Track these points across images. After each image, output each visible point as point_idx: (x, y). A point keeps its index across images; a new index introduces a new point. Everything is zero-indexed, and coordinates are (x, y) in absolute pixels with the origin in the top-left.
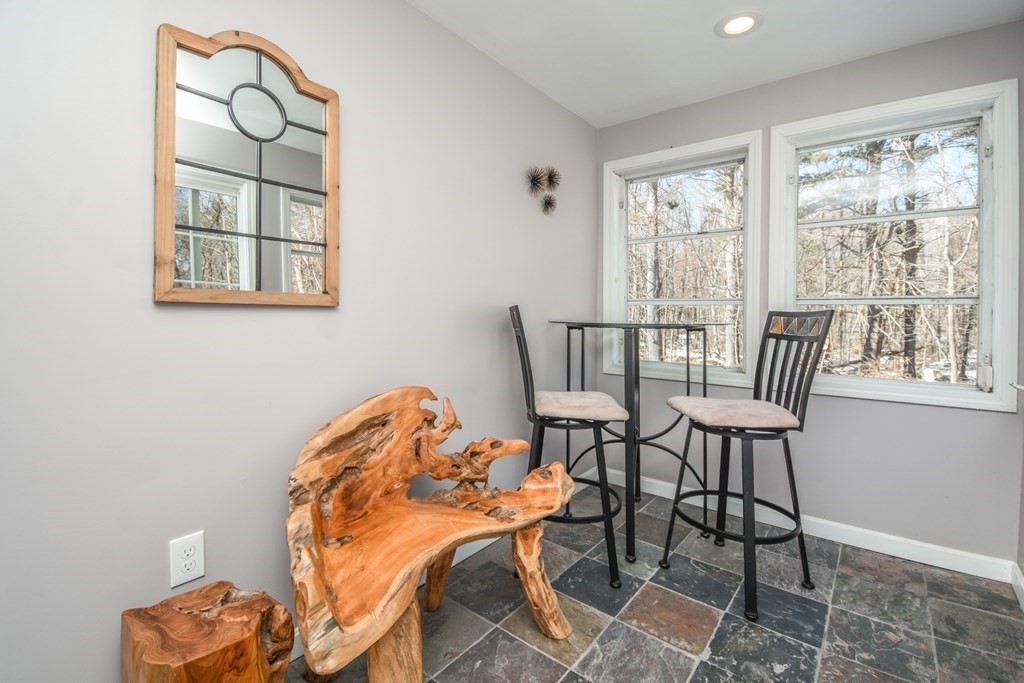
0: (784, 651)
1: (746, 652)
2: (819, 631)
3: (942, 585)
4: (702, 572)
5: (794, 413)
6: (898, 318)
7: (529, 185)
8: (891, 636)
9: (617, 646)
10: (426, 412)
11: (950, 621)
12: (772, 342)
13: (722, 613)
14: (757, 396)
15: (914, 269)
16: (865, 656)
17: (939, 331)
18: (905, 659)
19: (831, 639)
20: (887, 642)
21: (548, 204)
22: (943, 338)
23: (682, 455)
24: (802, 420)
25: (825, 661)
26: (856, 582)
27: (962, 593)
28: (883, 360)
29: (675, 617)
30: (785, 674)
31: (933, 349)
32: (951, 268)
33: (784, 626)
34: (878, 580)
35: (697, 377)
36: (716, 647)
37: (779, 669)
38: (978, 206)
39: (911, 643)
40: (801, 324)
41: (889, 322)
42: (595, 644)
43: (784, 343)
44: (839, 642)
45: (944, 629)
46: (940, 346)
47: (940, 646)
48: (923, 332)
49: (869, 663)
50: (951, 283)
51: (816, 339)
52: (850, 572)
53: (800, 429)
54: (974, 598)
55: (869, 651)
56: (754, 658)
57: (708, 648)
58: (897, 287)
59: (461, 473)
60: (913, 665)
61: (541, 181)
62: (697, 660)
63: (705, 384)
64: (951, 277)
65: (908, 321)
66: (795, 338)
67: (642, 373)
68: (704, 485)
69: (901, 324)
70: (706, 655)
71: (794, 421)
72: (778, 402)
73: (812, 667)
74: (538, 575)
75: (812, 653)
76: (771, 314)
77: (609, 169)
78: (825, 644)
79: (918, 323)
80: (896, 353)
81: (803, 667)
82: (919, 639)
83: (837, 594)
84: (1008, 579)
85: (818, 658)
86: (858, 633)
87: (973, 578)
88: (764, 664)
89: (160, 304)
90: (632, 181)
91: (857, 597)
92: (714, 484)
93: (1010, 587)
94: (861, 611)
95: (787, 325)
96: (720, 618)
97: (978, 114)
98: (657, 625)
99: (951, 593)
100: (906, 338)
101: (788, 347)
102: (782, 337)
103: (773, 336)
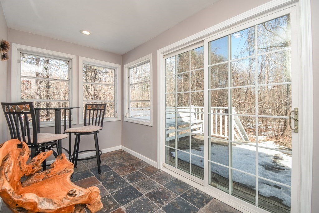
0: (109, 173)
1: (105, 178)
2: (110, 168)
3: (115, 153)
8: (117, 163)
16: (118, 167)
18: (122, 164)
19: (113, 168)
20: (118, 164)
24: (102, 127)
25: (115, 171)
26: (105, 159)
27: (118, 153)
29: (88, 183)
30: (113, 176)
33: (105, 171)
34: (107, 157)
36: (100, 180)
37: (112, 176)
39: (120, 162)
40: (97, 107)
44: (114, 167)
45: (121, 158)
47: (123, 160)
49: (119, 167)
51: (102, 109)
54: (120, 153)
55: (118, 166)
56: (108, 177)
57: (100, 182)
59: (35, 170)
60: (123, 164)
66: (96, 110)
70: (101, 183)
71: (100, 128)
72: (96, 125)
73: (115, 172)
75: (113, 171)
81: (114, 173)
82: (120, 161)
83: (105, 162)
85: (114, 171)
86: (114, 165)
87: (117, 151)
88: (109, 177)
93: (121, 149)
94: (110, 162)
95: (92, 107)
96: (95, 177)
97: (114, 68)
99: (117, 154)
101: (97, 112)
102: (91, 110)
103: (88, 110)
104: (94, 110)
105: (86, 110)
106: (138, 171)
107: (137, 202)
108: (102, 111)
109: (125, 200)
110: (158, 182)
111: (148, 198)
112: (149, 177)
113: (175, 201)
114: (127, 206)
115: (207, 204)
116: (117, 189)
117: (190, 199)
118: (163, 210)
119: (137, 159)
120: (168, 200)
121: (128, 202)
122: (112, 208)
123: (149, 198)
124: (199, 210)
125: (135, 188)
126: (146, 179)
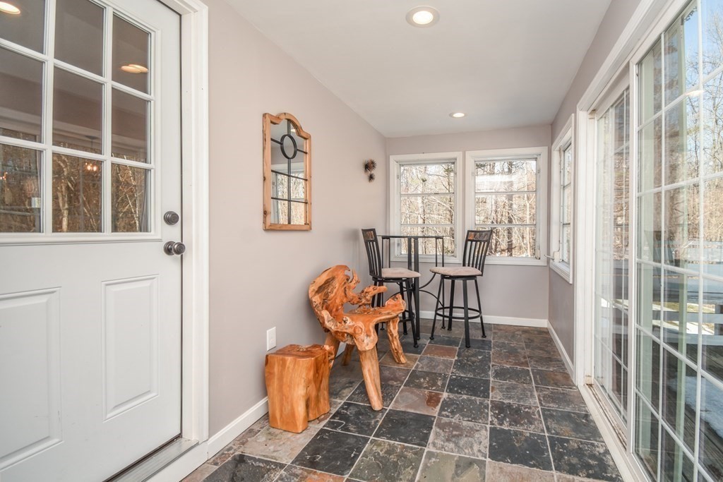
0: (480, 354)
1: (468, 355)
2: (490, 347)
3: (526, 331)
4: (446, 339)
5: (479, 269)
6: (504, 231)
7: (364, 169)
8: (512, 345)
9: (425, 361)
10: (347, 276)
11: (529, 339)
12: (469, 243)
13: (458, 348)
14: (464, 265)
15: (512, 204)
16: (505, 350)
17: (523, 238)
18: (516, 349)
19: (494, 348)
20: (511, 347)
21: (371, 178)
22: (525, 242)
23: (437, 296)
24: (482, 271)
25: (494, 354)
26: (499, 334)
28: (498, 255)
29: (442, 351)
30: (482, 358)
31: (520, 248)
32: (528, 205)
33: (479, 348)
34: (506, 332)
35: (440, 261)
36: (459, 356)
37: (480, 357)
38: (535, 191)
39: (518, 346)
40: (480, 236)
41: (500, 233)
42: (417, 362)
43: (474, 243)
44: (497, 349)
45: (527, 341)
46: (524, 246)
47: (526, 345)
48: (516, 240)
49: (506, 352)
50: (528, 213)
51: (486, 241)
52: (496, 331)
53: (482, 275)
56: (472, 356)
58: (504, 214)
60: (519, 350)
61: (369, 166)
62: (454, 360)
63: (436, 263)
64: (528, 209)
65: (509, 233)
66: (479, 241)
67: (420, 261)
68: (443, 305)
69: (506, 233)
70: (456, 358)
71: (479, 272)
72: (476, 267)
74: (397, 338)
75: (489, 353)
76: (469, 231)
77: (392, 159)
78: (493, 350)
79: (513, 234)
80: (503, 250)
81: (487, 356)
82: (520, 345)
83: (494, 337)
84: (546, 326)
85: (491, 353)
86: (502, 346)
87: (536, 328)
88: (475, 357)
89: (266, 230)
90: (403, 165)
91: (500, 337)
92: (447, 304)
94: (502, 340)
95: (475, 235)
97: (536, 156)
98: (437, 354)
100: (508, 242)
101: (476, 244)
102: (473, 241)
103: (470, 240)
104: (476, 241)
105: (467, 240)
106: (528, 370)
107: (469, 400)
108: (486, 243)
109: (457, 390)
110: (539, 400)
111: (490, 406)
112: (534, 385)
113: (528, 435)
114: (451, 396)
115: (586, 478)
116: (465, 373)
117: (561, 450)
118: (489, 429)
119: (554, 352)
120: (516, 426)
121: (460, 393)
122: (434, 388)
123: (492, 407)
124: (552, 470)
125: (491, 385)
126: (525, 385)
